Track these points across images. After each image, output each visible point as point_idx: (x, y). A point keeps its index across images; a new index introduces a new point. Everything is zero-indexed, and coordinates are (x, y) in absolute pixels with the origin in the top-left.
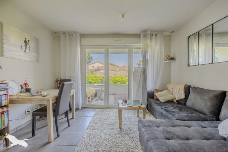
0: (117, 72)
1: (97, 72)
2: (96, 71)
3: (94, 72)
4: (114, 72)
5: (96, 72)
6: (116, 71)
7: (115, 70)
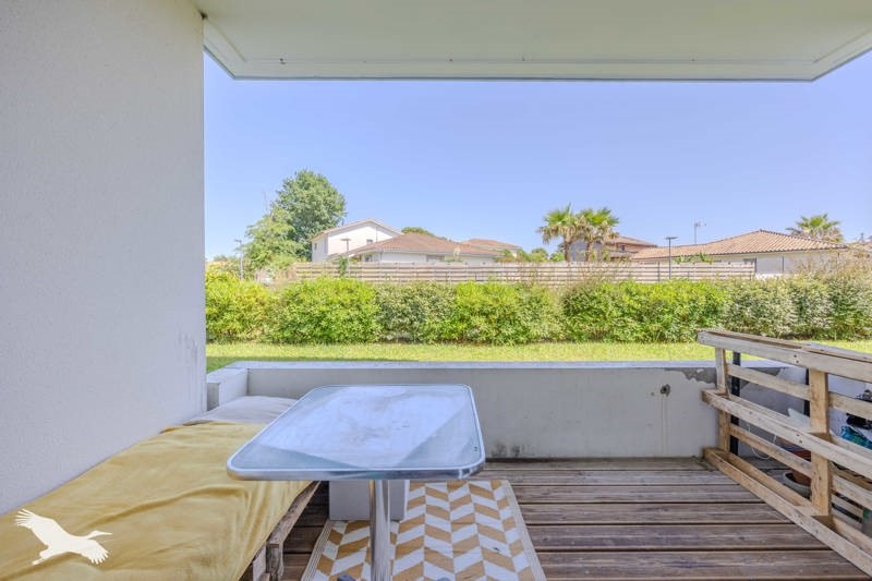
0: (452, 265)
1: (363, 264)
2: (358, 258)
3: (350, 264)
4: (438, 264)
5: (359, 264)
6: (446, 259)
7: (441, 258)
